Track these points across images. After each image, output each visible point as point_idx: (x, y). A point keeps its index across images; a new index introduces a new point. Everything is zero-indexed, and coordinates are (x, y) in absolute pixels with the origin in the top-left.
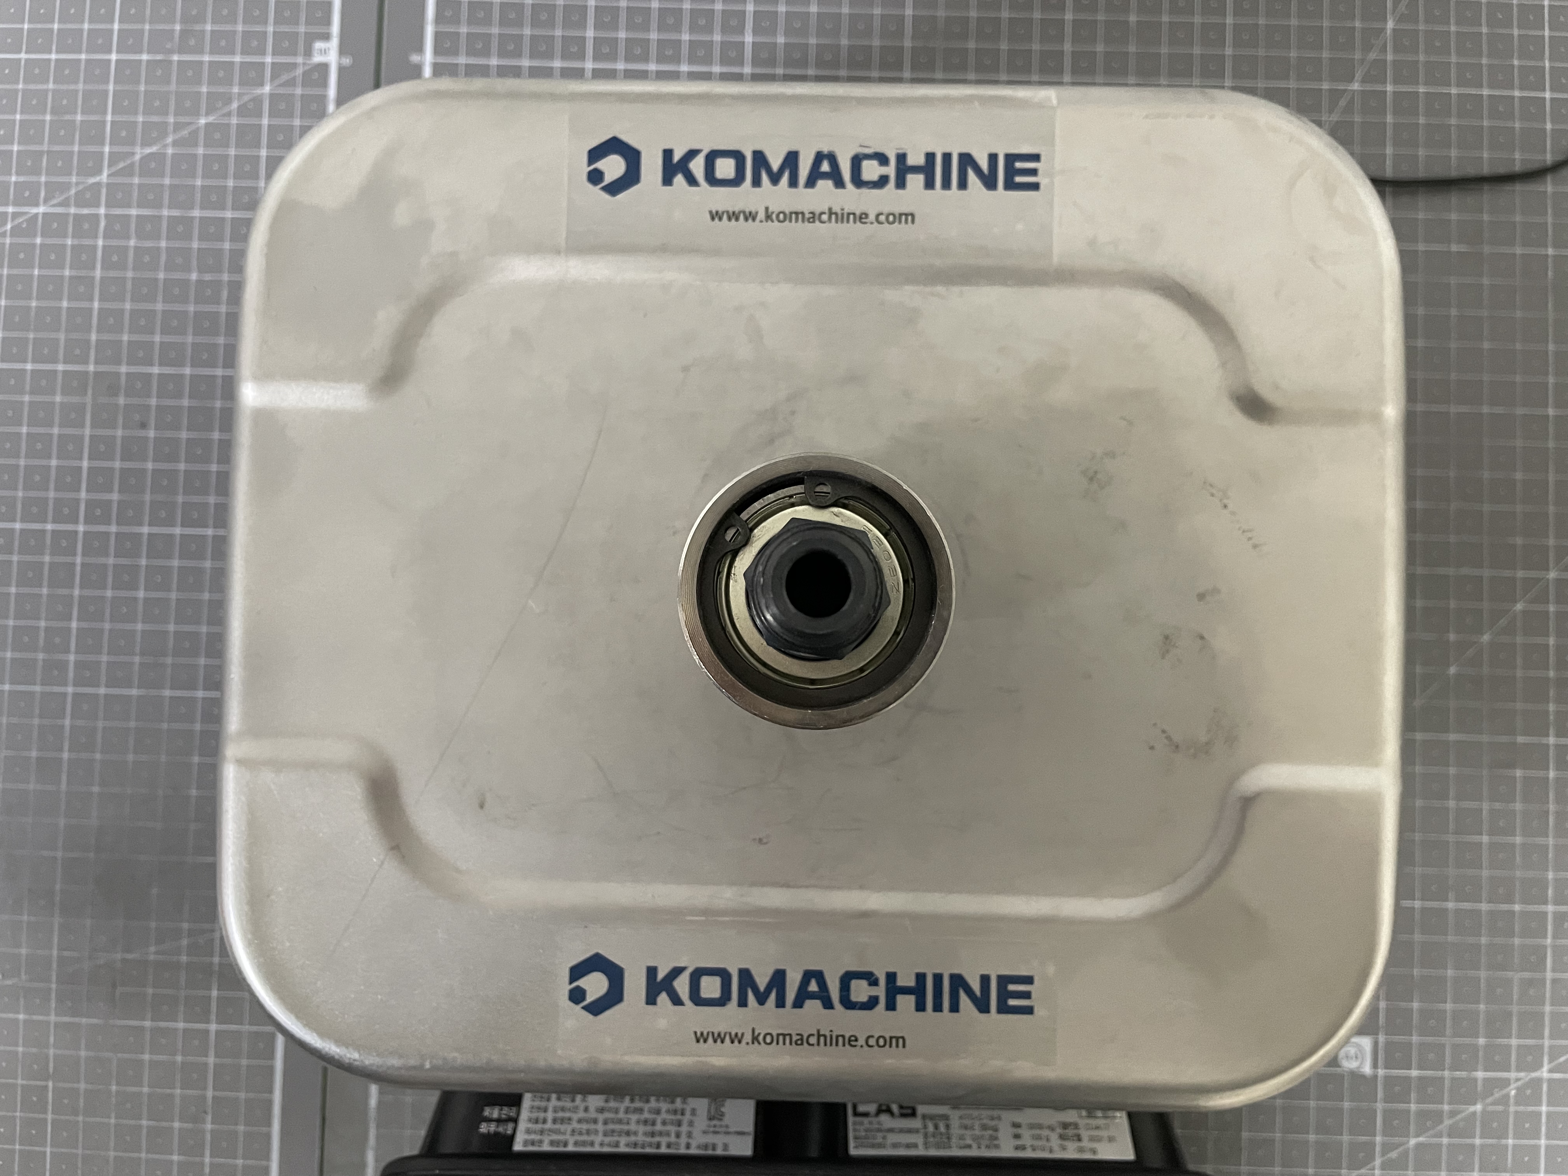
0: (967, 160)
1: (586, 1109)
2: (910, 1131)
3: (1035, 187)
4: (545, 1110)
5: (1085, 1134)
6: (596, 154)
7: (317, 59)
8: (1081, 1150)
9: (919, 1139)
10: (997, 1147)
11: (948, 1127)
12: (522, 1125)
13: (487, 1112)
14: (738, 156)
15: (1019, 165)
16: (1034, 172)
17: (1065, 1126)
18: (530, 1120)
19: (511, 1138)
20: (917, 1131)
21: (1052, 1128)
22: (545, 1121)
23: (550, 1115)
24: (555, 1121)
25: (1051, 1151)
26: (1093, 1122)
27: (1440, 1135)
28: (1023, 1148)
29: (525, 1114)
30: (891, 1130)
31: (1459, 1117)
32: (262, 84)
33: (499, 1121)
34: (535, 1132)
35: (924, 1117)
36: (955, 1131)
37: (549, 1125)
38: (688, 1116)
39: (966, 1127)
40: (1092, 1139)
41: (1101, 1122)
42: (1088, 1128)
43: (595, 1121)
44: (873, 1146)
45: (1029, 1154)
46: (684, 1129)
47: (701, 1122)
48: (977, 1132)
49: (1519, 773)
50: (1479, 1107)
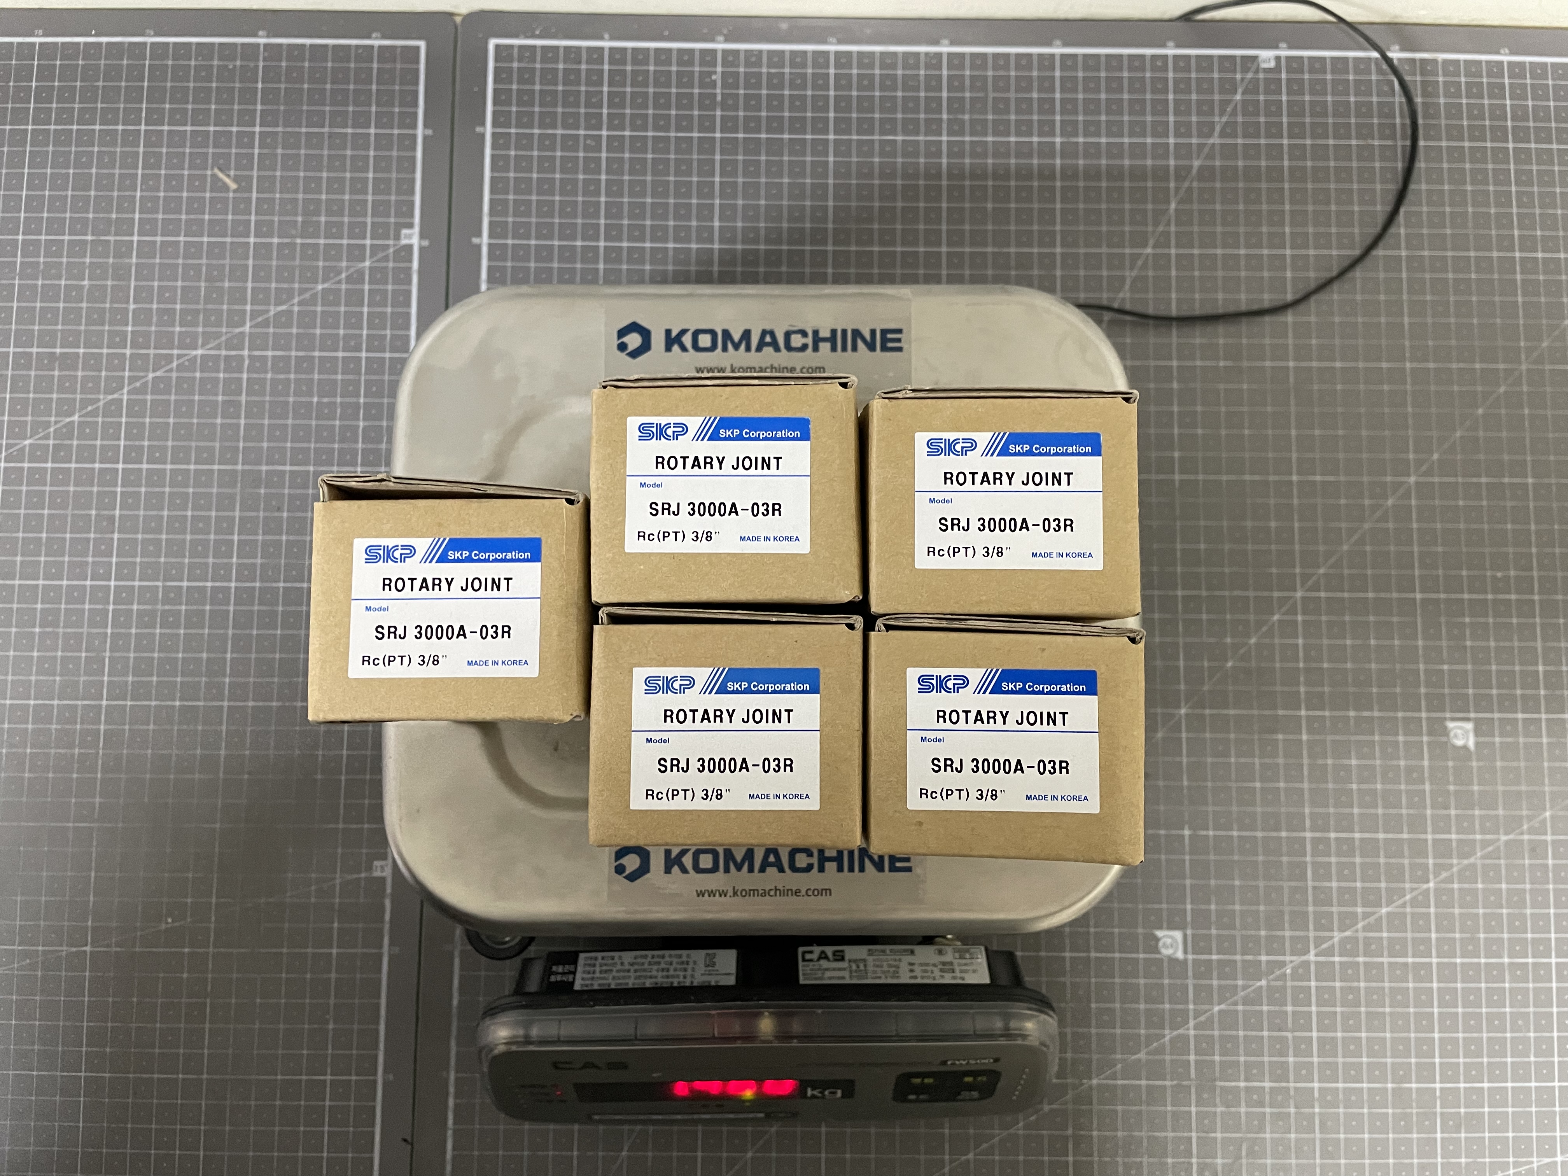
0: (857, 333)
1: (622, 964)
2: (840, 969)
3: (900, 349)
4: (594, 965)
5: (957, 969)
6: (622, 333)
7: (404, 242)
8: (954, 978)
9: (846, 974)
10: (898, 977)
11: (865, 966)
12: (579, 975)
13: (554, 968)
14: (713, 333)
15: (889, 336)
16: (899, 340)
17: (944, 964)
18: (584, 972)
19: (572, 983)
20: (844, 969)
21: (934, 965)
22: (594, 972)
23: (598, 969)
24: (601, 972)
25: (934, 979)
26: (964, 961)
27: (1236, 1004)
28: (915, 977)
29: (580, 969)
30: (827, 969)
31: (1249, 990)
32: (364, 260)
33: (563, 974)
34: (588, 979)
35: (850, 961)
36: (870, 968)
37: (597, 975)
38: (691, 965)
39: (878, 966)
40: (961, 971)
41: (969, 961)
42: (960, 965)
43: (629, 971)
44: (816, 979)
45: (919, 981)
46: (689, 972)
47: (701, 968)
48: (886, 969)
49: (1280, 737)
50: (1263, 983)
